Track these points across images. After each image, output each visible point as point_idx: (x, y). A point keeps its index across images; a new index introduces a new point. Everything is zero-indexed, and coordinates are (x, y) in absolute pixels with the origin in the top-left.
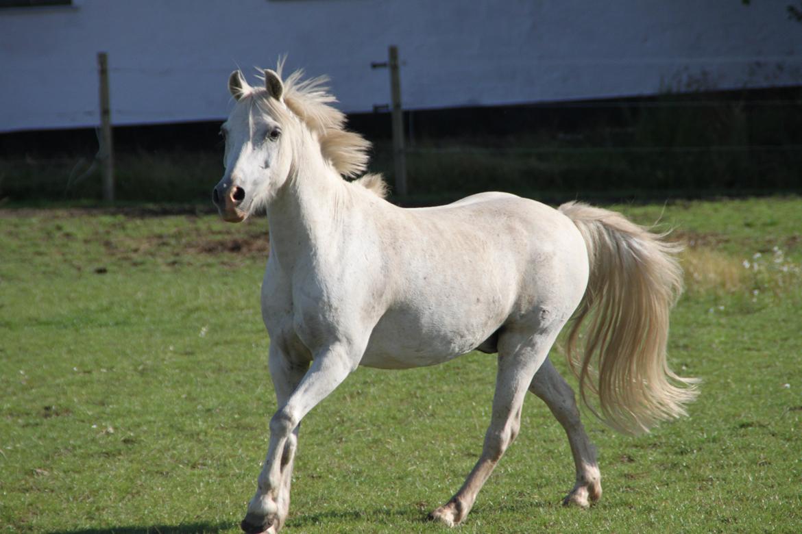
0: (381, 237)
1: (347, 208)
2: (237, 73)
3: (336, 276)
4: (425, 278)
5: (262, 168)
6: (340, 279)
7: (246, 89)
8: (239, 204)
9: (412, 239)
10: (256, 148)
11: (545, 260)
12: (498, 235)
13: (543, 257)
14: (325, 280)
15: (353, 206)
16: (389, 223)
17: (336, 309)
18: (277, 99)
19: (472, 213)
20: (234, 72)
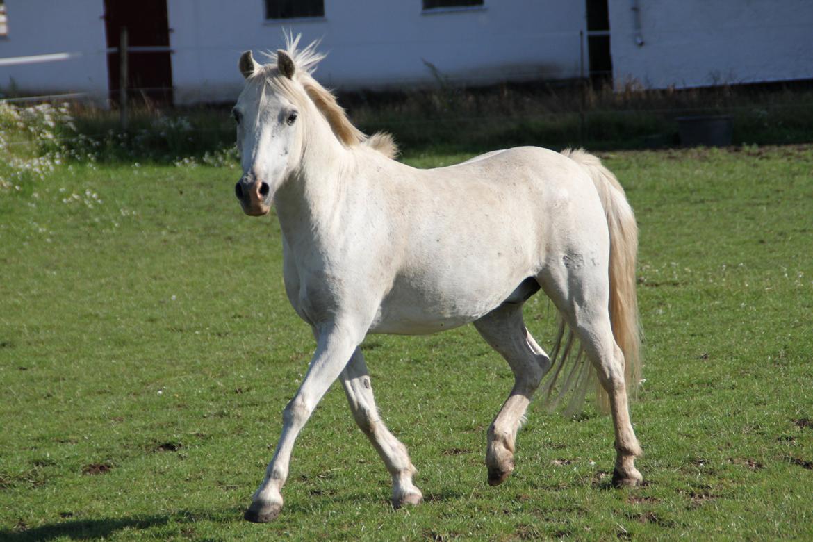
0: (388, 203)
1: (352, 177)
2: (249, 53)
3: (339, 246)
4: (438, 241)
5: (282, 155)
6: (344, 251)
7: (258, 69)
8: (265, 199)
9: (423, 201)
10: (275, 134)
11: (560, 207)
12: (514, 184)
13: (559, 204)
14: (327, 253)
15: (358, 173)
16: (397, 188)
17: (340, 280)
18: (289, 78)
19: (482, 168)
20: (245, 52)
